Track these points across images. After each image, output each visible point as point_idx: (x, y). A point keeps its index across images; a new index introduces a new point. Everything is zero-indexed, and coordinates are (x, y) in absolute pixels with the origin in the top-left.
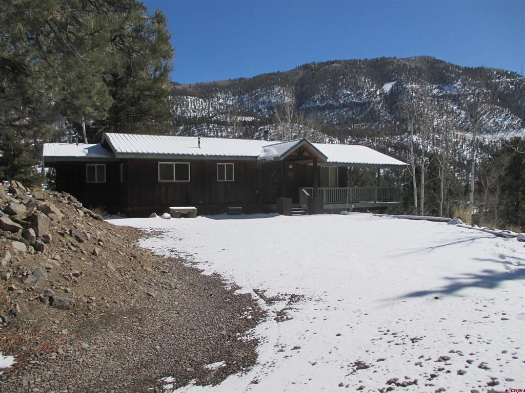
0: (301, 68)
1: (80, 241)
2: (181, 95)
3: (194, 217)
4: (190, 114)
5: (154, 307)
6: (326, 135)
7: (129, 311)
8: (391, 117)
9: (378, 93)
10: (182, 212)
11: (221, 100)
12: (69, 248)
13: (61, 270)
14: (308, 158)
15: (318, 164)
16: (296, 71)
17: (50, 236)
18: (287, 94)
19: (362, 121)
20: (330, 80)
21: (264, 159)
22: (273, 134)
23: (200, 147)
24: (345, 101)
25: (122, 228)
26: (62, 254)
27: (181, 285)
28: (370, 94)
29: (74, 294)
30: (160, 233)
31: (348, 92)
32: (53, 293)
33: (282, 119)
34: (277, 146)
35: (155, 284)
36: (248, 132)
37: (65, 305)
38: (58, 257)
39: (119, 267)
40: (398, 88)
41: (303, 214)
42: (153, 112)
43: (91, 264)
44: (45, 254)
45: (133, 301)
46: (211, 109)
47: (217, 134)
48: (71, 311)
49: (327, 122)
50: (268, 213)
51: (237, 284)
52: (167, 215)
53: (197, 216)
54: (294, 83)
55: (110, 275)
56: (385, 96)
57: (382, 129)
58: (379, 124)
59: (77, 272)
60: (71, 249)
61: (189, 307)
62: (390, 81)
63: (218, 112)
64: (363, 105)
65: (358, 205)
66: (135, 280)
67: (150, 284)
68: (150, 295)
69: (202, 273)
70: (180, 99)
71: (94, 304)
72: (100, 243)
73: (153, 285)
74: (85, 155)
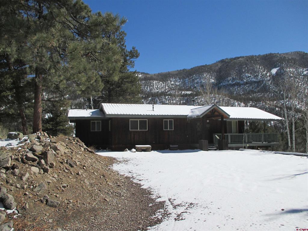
0: (219, 62)
1: (72, 166)
2: (150, 80)
3: (149, 151)
4: (155, 90)
5: (106, 207)
6: (236, 101)
7: (90, 210)
8: (277, 89)
9: (268, 75)
10: (142, 149)
11: (172, 82)
12: (64, 170)
13: (56, 184)
14: (217, 116)
15: (224, 119)
16: (217, 64)
17: (54, 164)
18: (211, 78)
19: (259, 92)
20: (237, 68)
21: (191, 117)
22: (203, 101)
23: (154, 110)
24: (247, 80)
25: (106, 158)
26: (59, 174)
27: (127, 194)
28: (263, 75)
29: (60, 198)
30: (127, 161)
31: (249, 75)
32: (49, 197)
33: (204, 93)
34: (199, 108)
35: (111, 193)
36: (188, 101)
37: (54, 205)
38: (56, 176)
39: (92, 182)
40: (281, 71)
41: (216, 150)
42: (129, 90)
43: (75, 180)
44: (49, 174)
45: (95, 203)
46: (167, 87)
47: (170, 101)
48: (57, 208)
49: (236, 93)
50: (194, 149)
51: (160, 195)
52: (134, 150)
53: (151, 151)
54: (216, 71)
55: (84, 187)
56: (273, 77)
57: (271, 97)
58: (269, 93)
59: (65, 185)
60: (65, 172)
61: (126, 208)
62: (275, 67)
63: (171, 89)
64: (259, 83)
65: (251, 145)
66: (99, 190)
67: (108, 193)
68: (105, 200)
69: (141, 187)
70: (149, 82)
71: (71, 205)
72: (84, 167)
73: (110, 193)
74: (90, 116)
